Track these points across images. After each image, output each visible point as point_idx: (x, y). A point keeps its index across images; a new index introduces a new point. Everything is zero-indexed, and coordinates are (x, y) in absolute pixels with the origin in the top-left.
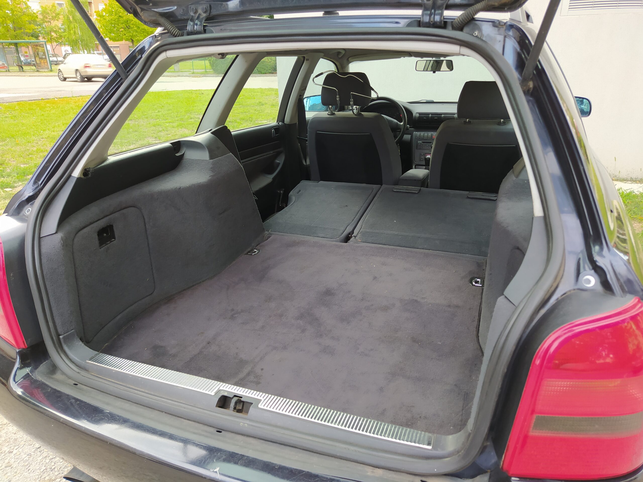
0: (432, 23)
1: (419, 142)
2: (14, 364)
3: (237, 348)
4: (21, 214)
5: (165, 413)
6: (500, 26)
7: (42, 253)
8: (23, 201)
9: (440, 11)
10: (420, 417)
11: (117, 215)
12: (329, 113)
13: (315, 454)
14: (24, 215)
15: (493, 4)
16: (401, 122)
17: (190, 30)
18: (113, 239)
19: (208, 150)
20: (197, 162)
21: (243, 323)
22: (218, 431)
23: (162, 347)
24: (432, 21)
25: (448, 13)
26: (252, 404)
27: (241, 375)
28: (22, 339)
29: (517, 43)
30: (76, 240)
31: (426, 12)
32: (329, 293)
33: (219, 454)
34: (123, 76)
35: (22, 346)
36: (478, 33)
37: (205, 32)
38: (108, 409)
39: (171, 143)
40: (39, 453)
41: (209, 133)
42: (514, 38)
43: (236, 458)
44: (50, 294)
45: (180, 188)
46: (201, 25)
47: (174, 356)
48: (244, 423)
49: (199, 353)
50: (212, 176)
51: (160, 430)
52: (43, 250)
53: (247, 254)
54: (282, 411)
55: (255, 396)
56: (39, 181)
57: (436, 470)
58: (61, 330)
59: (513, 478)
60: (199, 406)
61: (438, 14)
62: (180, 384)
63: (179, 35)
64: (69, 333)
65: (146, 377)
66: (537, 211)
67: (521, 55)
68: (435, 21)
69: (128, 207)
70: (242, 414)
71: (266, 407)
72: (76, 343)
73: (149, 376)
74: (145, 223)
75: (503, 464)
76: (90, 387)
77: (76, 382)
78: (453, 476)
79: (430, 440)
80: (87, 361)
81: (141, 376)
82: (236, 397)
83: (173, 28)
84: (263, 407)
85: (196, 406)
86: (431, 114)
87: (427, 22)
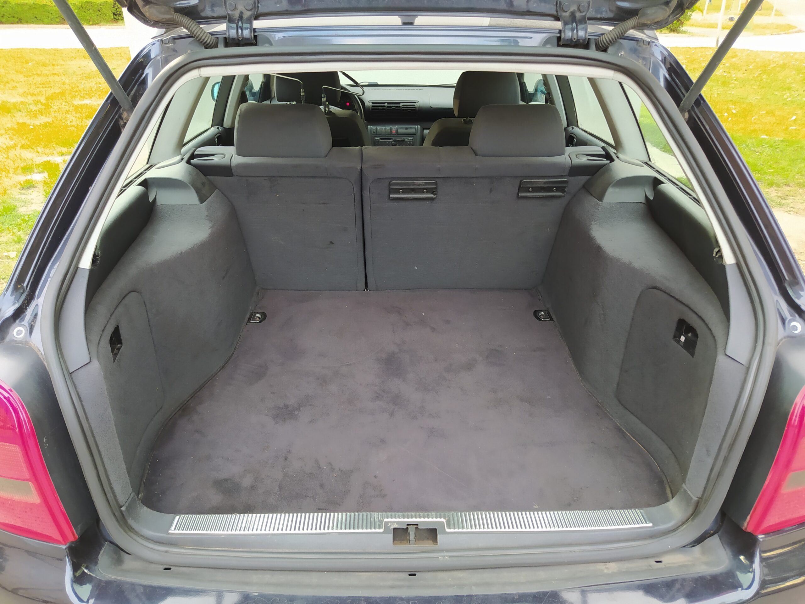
0: (574, 41)
1: (376, 139)
5: (327, 571)
6: (644, 46)
9: (584, 26)
11: (120, 309)
14: (13, 341)
15: (646, 22)
17: (230, 36)
18: (119, 345)
19: (194, 189)
20: (183, 209)
21: (312, 421)
22: (410, 575)
24: (575, 39)
25: (592, 28)
28: (71, 529)
31: (567, 27)
32: (392, 358)
34: (125, 106)
35: (71, 539)
37: (255, 39)
41: (182, 163)
44: (103, 453)
46: (250, 29)
48: (443, 557)
49: (284, 477)
50: (211, 227)
52: (83, 393)
53: (249, 322)
54: (475, 528)
55: (432, 518)
56: (24, 283)
57: (669, 547)
58: (122, 499)
59: (760, 536)
60: (372, 551)
61: (582, 29)
62: (328, 529)
63: (213, 42)
64: (130, 499)
65: (276, 532)
66: (729, 258)
67: (669, 80)
68: (578, 39)
69: (128, 293)
70: (428, 545)
71: (455, 529)
72: (140, 510)
73: (278, 530)
74: (147, 311)
75: (748, 525)
76: (193, 567)
77: (166, 565)
78: (684, 547)
79: (645, 516)
80: (170, 532)
81: (267, 532)
82: (412, 526)
83: (203, 33)
84: (452, 530)
85: (367, 551)
86: (387, 102)
87: (568, 41)
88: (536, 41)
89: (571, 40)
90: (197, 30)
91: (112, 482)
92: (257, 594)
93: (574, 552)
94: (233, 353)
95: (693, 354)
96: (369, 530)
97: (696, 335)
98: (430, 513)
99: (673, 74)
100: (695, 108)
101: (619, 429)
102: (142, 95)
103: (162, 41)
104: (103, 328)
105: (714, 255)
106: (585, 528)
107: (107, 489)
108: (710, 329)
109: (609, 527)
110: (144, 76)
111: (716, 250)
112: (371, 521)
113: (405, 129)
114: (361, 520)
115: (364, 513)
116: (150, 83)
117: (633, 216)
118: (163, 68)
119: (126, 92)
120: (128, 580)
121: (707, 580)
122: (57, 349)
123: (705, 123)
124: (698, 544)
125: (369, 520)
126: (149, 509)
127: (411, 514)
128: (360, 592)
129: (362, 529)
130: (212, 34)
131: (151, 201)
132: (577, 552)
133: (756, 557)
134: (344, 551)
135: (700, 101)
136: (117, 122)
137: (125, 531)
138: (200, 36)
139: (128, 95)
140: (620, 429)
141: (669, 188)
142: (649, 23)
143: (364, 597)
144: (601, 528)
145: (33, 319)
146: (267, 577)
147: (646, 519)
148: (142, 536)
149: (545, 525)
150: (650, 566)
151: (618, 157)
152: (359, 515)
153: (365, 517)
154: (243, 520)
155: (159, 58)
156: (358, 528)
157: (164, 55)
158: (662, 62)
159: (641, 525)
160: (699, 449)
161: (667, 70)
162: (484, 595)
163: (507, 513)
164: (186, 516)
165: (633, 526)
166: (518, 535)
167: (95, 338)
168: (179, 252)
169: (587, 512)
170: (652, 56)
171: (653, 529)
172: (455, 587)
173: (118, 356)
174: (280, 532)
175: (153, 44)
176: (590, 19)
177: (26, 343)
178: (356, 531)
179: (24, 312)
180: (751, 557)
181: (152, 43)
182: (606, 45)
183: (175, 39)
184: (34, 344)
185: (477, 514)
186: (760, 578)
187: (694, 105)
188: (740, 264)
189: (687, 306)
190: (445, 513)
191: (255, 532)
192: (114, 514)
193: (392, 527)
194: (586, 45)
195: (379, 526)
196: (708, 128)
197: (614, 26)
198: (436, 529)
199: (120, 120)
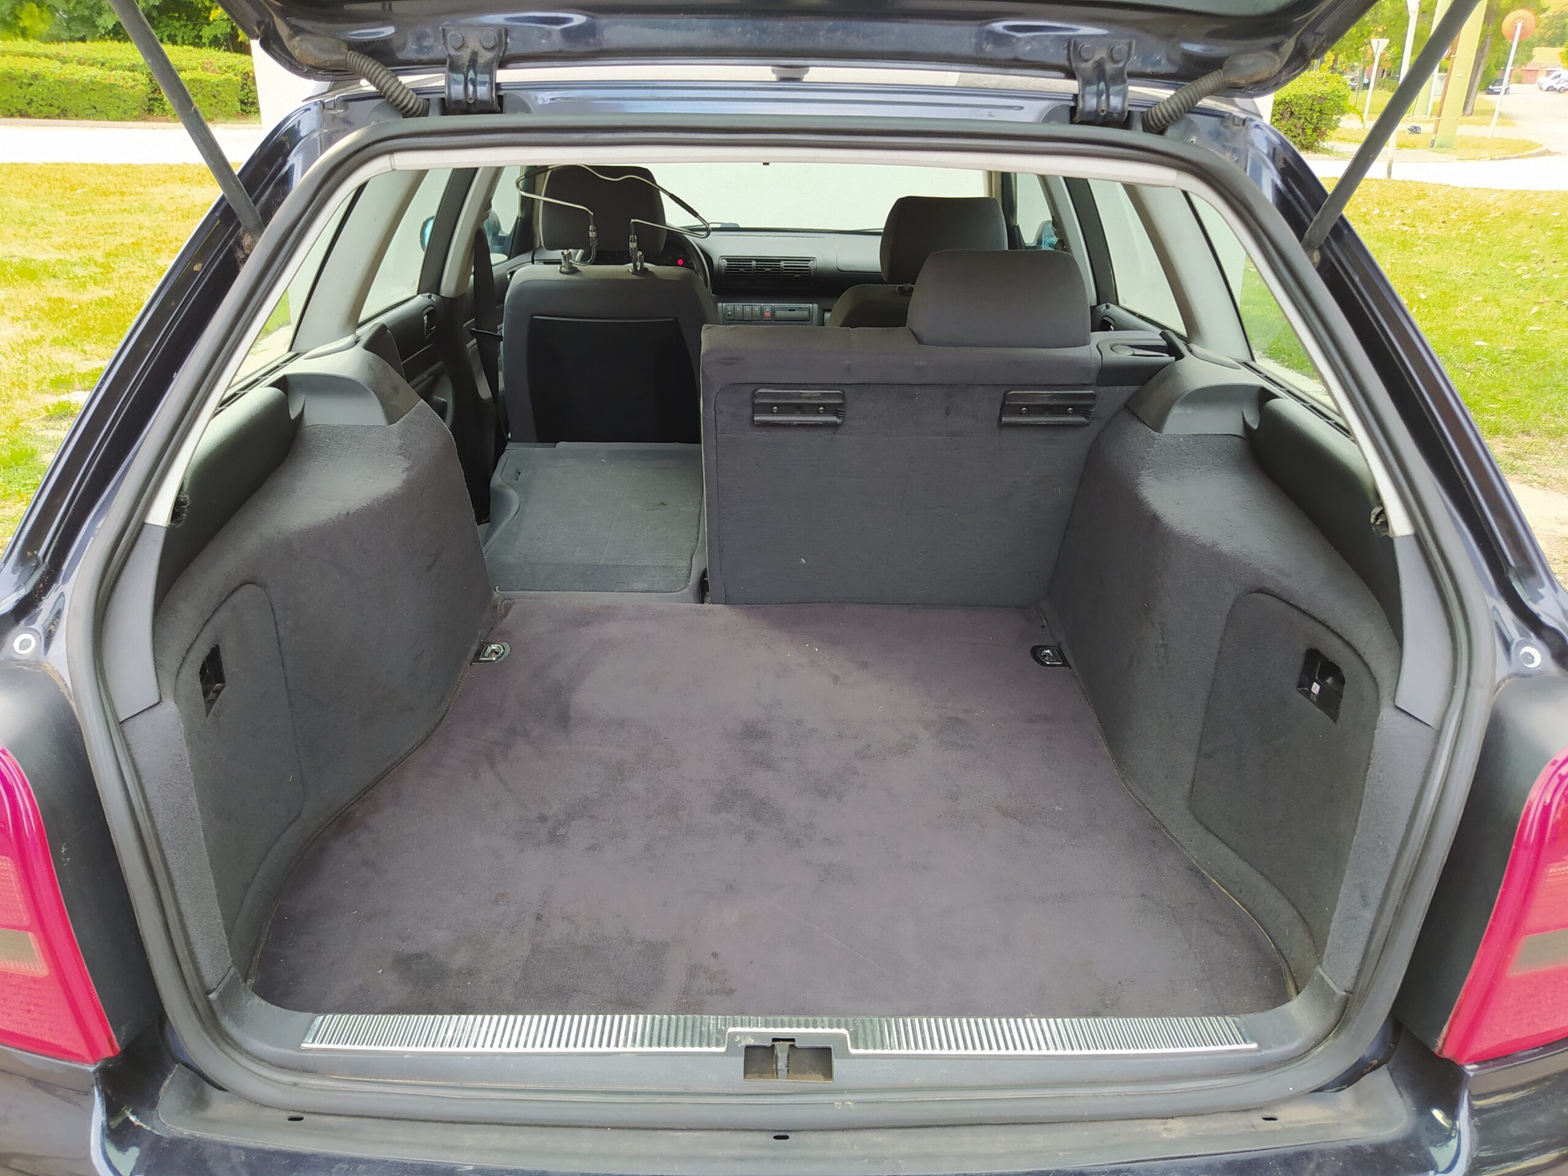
0: (1102, 114)
3: (618, 916)
4: (3, 657)
6: (1235, 127)
9: (1122, 86)
11: (224, 614)
12: (563, 269)
14: (13, 659)
15: (1236, 81)
17: (451, 96)
18: (218, 685)
19: (378, 397)
21: (592, 848)
22: (776, 1138)
23: (419, 956)
24: (1103, 111)
28: (107, 1032)
31: (1088, 89)
35: (107, 1053)
37: (499, 103)
39: (273, 385)
41: (358, 348)
46: (490, 84)
48: (843, 1102)
49: (532, 951)
52: (142, 761)
53: (475, 661)
54: (908, 1049)
55: (823, 1028)
56: (38, 550)
57: (1291, 1089)
58: (210, 977)
59: (1468, 1067)
60: (701, 1089)
61: (1117, 94)
62: (617, 1045)
63: (418, 108)
64: (227, 979)
65: (512, 1049)
66: (1400, 524)
67: (1283, 190)
68: (1110, 110)
69: (241, 586)
70: (816, 1081)
71: (867, 1049)
72: (247, 1002)
73: (517, 1046)
74: (276, 623)
75: (1444, 1044)
76: (346, 1116)
77: (294, 1111)
78: (1320, 1090)
79: (1243, 1030)
80: (304, 1045)
81: (496, 1049)
82: (782, 1042)
83: (400, 88)
84: (862, 1051)
85: (692, 1090)
86: (755, 260)
87: (1089, 113)
88: (1029, 114)
89: (1096, 113)
90: (389, 83)
91: (192, 940)
92: (471, 1168)
93: (1103, 1096)
94: (443, 717)
95: (1334, 717)
96: (697, 1049)
97: (1341, 680)
98: (818, 1019)
99: (1289, 180)
100: (1333, 243)
101: (1194, 870)
102: (279, 204)
103: (323, 104)
104: (188, 646)
105: (1372, 520)
106: (1125, 1051)
107: (183, 954)
108: (1366, 665)
109: (1172, 1050)
110: (286, 168)
111: (1377, 510)
112: (701, 1031)
113: (790, 310)
114: (681, 1029)
115: (689, 1016)
116: (299, 180)
117: (1220, 461)
118: (322, 153)
119: (251, 197)
120: (216, 1139)
121: (1367, 1154)
122: (96, 675)
123: (1350, 270)
124: (1348, 1086)
125: (698, 1030)
126: (263, 1002)
127: (782, 1020)
128: (677, 1167)
129: (684, 1045)
130: (418, 91)
131: (293, 417)
132: (1110, 1097)
133: (1462, 1106)
134: (646, 1088)
135: (1342, 231)
136: (231, 253)
137: (214, 1040)
138: (396, 94)
139: (255, 202)
140: (1198, 871)
141: (1286, 406)
142: (1243, 82)
144: (1156, 1051)
145: (53, 620)
146: (494, 1137)
147: (1245, 1035)
148: (247, 1052)
149: (1046, 1043)
150: (1253, 1126)
151: (1191, 351)
152: (678, 1020)
153: (690, 1024)
154: (448, 1026)
155: (316, 135)
156: (675, 1045)
157: (325, 131)
158: (1269, 158)
159: (1235, 1047)
160: (1347, 897)
161: (1278, 172)
163: (972, 1020)
164: (336, 1017)
165: (1220, 1048)
166: (992, 1061)
167: (171, 661)
168: (344, 512)
169: (1128, 1020)
170: (1249, 145)
171: (1258, 1054)
172: (866, 1160)
173: (216, 705)
174: (521, 1049)
175: (309, 109)
176: (1132, 75)
177: (38, 664)
178: (672, 1049)
179: (37, 606)
180: (1452, 1112)
181: (305, 108)
182: (1161, 123)
183: (348, 100)
184: (53, 668)
185: (911, 1021)
186: (1470, 1154)
187: (1330, 237)
188: (1422, 535)
189: (1323, 624)
190: (849, 1019)
191: (470, 1049)
192: (195, 1006)
193: (744, 1043)
194: (1124, 121)
195: (718, 1040)
196: (1357, 279)
197: (1176, 90)
198: (829, 1049)
199: (238, 249)
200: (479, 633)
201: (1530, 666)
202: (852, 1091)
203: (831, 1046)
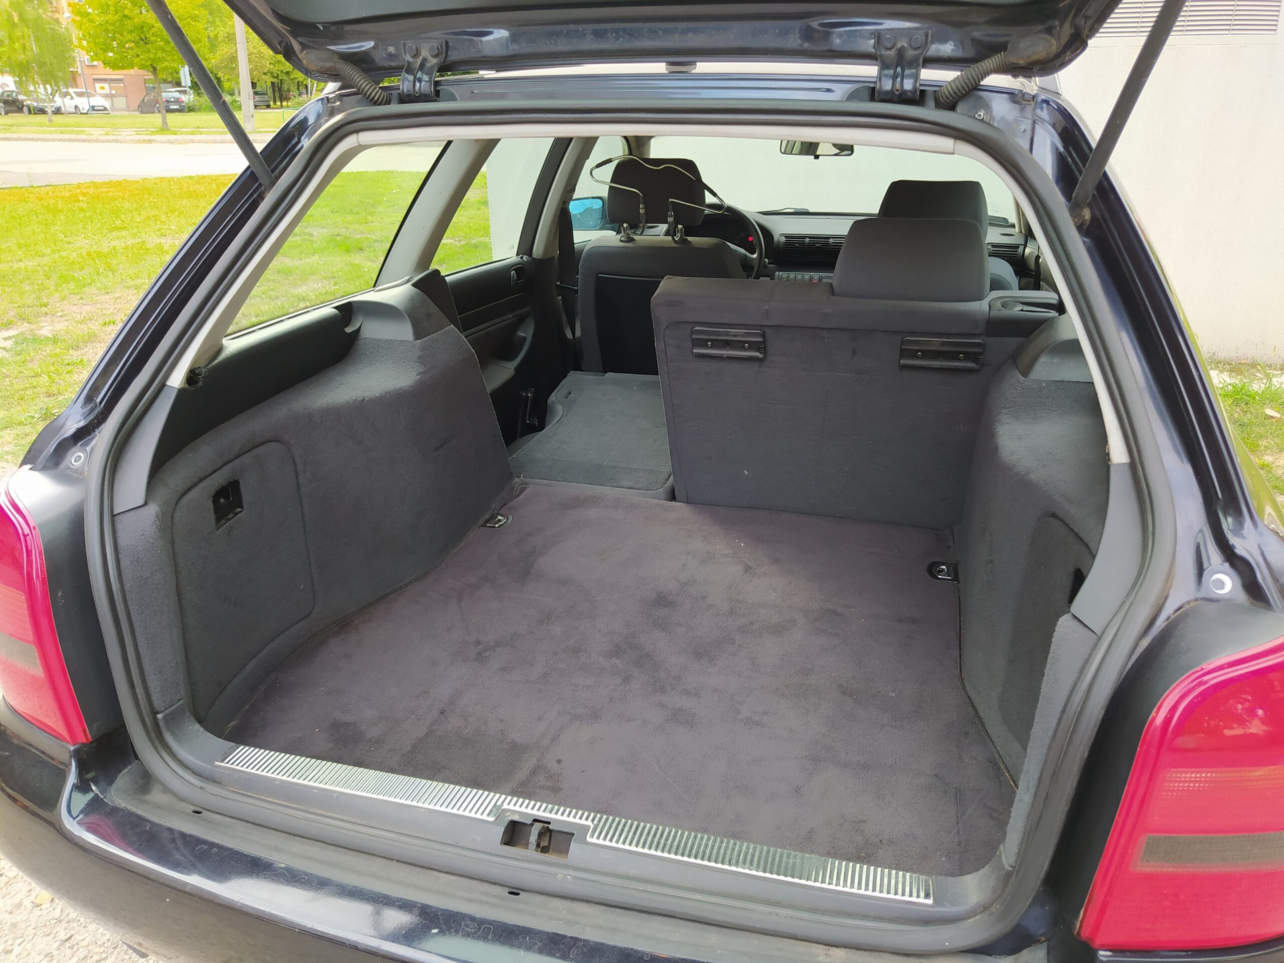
0: (897, 94)
2: (62, 776)
3: (502, 721)
4: (62, 466)
5: (397, 861)
6: (1024, 102)
7: (119, 547)
8: (66, 439)
9: (914, 71)
10: (881, 841)
11: (246, 459)
12: (623, 239)
13: (712, 928)
14: (69, 468)
15: (1016, 62)
16: (753, 254)
17: (405, 90)
18: (239, 509)
19: (411, 321)
20: (390, 346)
22: (510, 893)
23: (348, 724)
24: (897, 90)
25: (928, 74)
26: (573, 834)
27: (521, 775)
28: (82, 725)
29: (1056, 135)
30: (177, 516)
31: (887, 72)
32: (662, 601)
33: (528, 938)
34: (263, 179)
35: (82, 739)
36: (984, 115)
37: (436, 95)
38: (281, 860)
39: (336, 308)
40: (69, 952)
41: (409, 285)
42: (1054, 126)
43: (563, 944)
44: (138, 630)
45: (364, 399)
46: (430, 81)
47: (378, 742)
48: (565, 875)
49: (427, 734)
50: (421, 373)
51: (398, 898)
52: (123, 542)
53: (484, 525)
55: (574, 818)
56: (97, 396)
58: (160, 702)
59: (1101, 953)
61: (909, 76)
62: (418, 801)
63: (383, 98)
64: (175, 707)
65: (348, 791)
66: (1118, 455)
67: (1064, 156)
68: (904, 90)
69: (266, 442)
70: (553, 857)
71: (600, 839)
72: (188, 726)
74: (296, 473)
77: (197, 806)
79: (929, 888)
80: (221, 764)
82: (539, 823)
83: (369, 86)
84: (594, 840)
85: (460, 844)
86: (809, 237)
87: (887, 92)
88: (837, 96)
89: (892, 92)
91: (146, 673)
92: (283, 866)
94: (442, 562)
96: (473, 815)
100: (1099, 201)
101: (993, 763)
103: (328, 99)
110: (300, 145)
112: (484, 803)
114: (469, 800)
117: (1078, 405)
122: (104, 481)
123: (1112, 227)
124: (1012, 955)
125: (481, 802)
126: (202, 729)
129: (465, 810)
131: (348, 332)
134: (429, 837)
142: (1023, 62)
143: (422, 903)
147: (929, 891)
153: (478, 796)
155: (316, 121)
156: (459, 809)
157: (326, 118)
159: (912, 900)
161: (1059, 136)
162: (597, 944)
171: (931, 910)
172: (562, 921)
173: (230, 522)
174: (353, 792)
176: (926, 61)
177: (82, 472)
178: (455, 812)
183: (342, 96)
188: (1135, 464)
189: (1087, 546)
190: (596, 814)
191: (321, 785)
192: (145, 721)
193: (510, 818)
194: (917, 100)
195: (491, 812)
196: (1116, 235)
200: (494, 506)
201: (1219, 592)
202: (576, 869)
203: (576, 833)
